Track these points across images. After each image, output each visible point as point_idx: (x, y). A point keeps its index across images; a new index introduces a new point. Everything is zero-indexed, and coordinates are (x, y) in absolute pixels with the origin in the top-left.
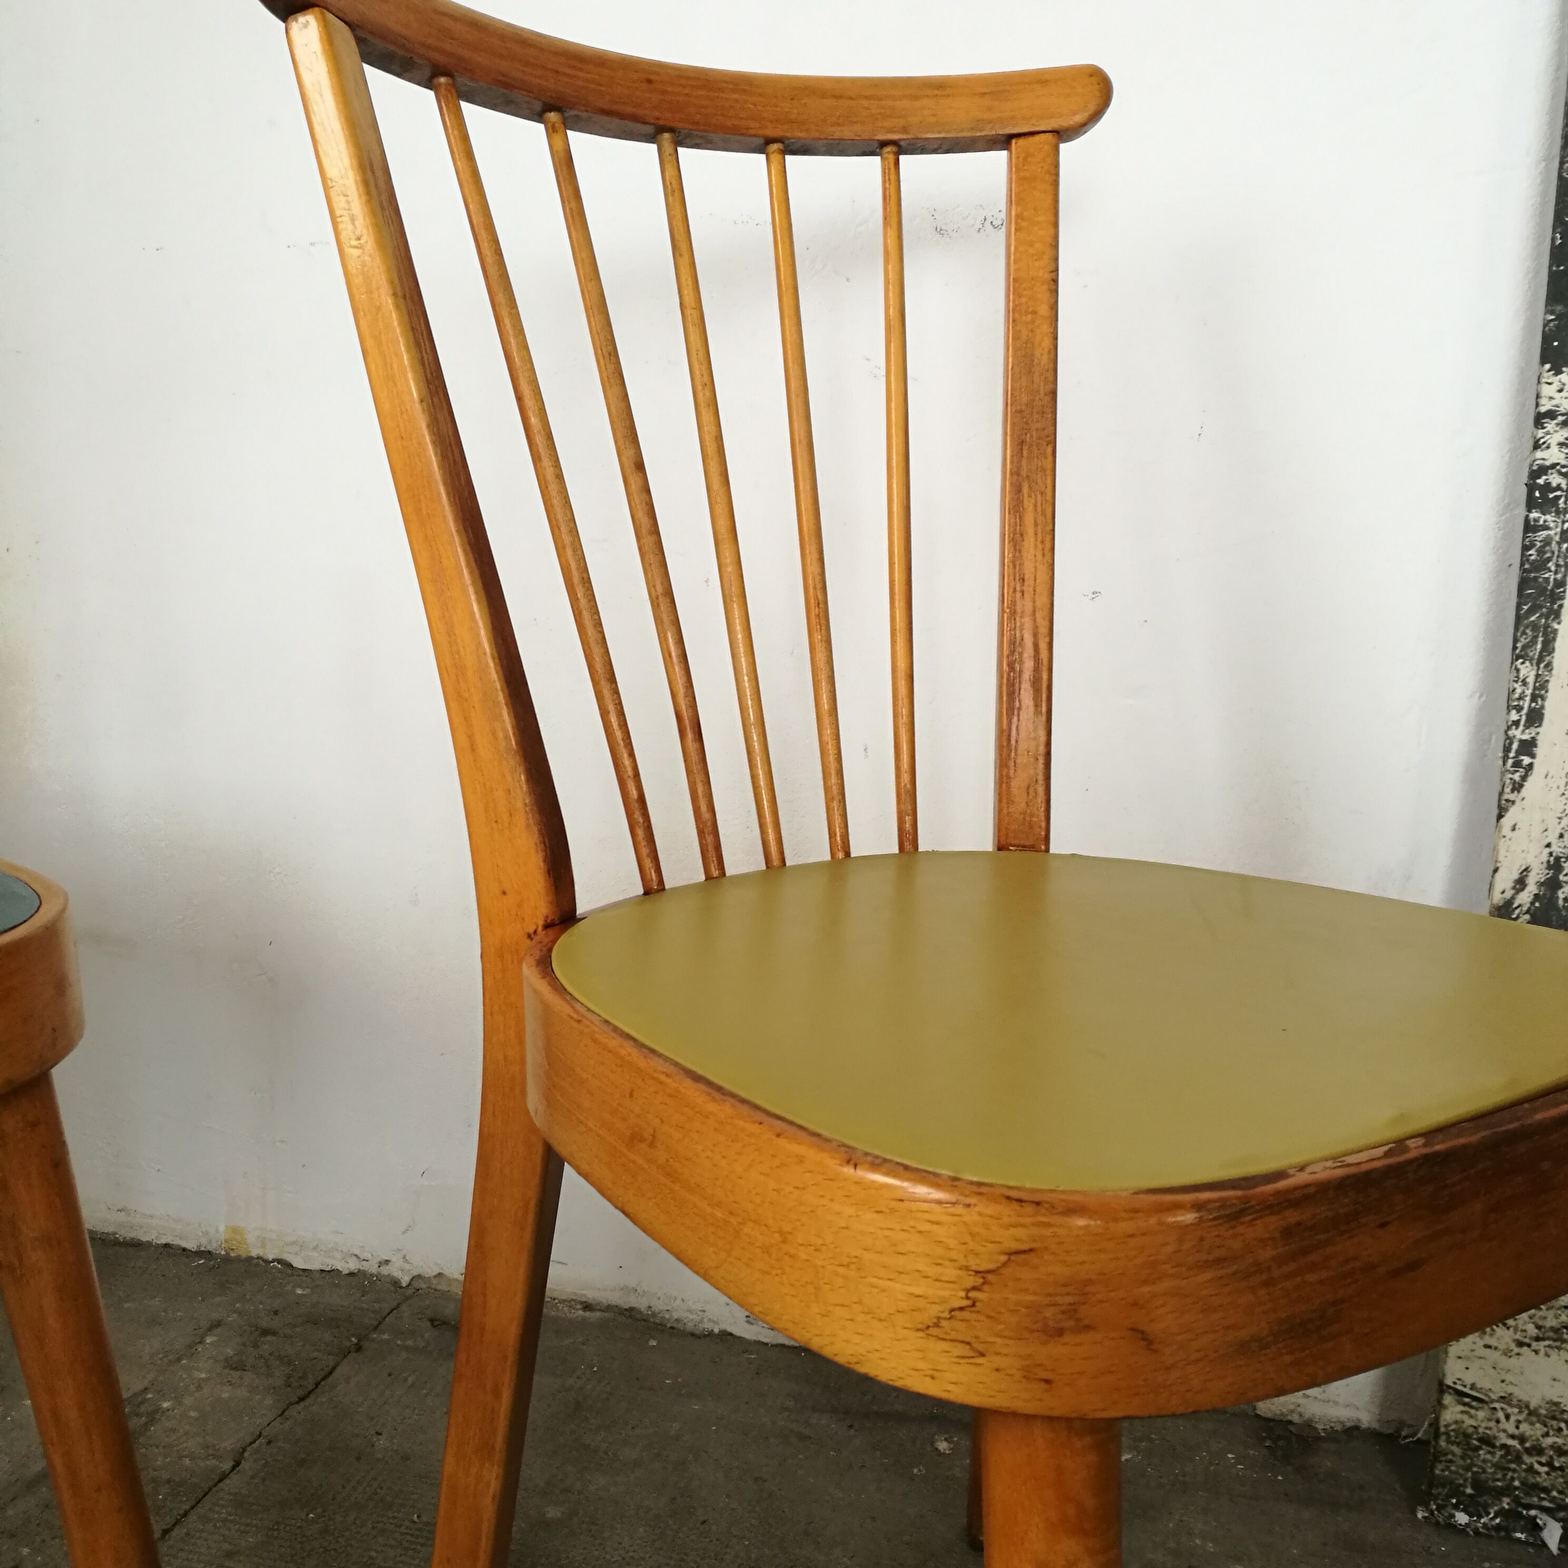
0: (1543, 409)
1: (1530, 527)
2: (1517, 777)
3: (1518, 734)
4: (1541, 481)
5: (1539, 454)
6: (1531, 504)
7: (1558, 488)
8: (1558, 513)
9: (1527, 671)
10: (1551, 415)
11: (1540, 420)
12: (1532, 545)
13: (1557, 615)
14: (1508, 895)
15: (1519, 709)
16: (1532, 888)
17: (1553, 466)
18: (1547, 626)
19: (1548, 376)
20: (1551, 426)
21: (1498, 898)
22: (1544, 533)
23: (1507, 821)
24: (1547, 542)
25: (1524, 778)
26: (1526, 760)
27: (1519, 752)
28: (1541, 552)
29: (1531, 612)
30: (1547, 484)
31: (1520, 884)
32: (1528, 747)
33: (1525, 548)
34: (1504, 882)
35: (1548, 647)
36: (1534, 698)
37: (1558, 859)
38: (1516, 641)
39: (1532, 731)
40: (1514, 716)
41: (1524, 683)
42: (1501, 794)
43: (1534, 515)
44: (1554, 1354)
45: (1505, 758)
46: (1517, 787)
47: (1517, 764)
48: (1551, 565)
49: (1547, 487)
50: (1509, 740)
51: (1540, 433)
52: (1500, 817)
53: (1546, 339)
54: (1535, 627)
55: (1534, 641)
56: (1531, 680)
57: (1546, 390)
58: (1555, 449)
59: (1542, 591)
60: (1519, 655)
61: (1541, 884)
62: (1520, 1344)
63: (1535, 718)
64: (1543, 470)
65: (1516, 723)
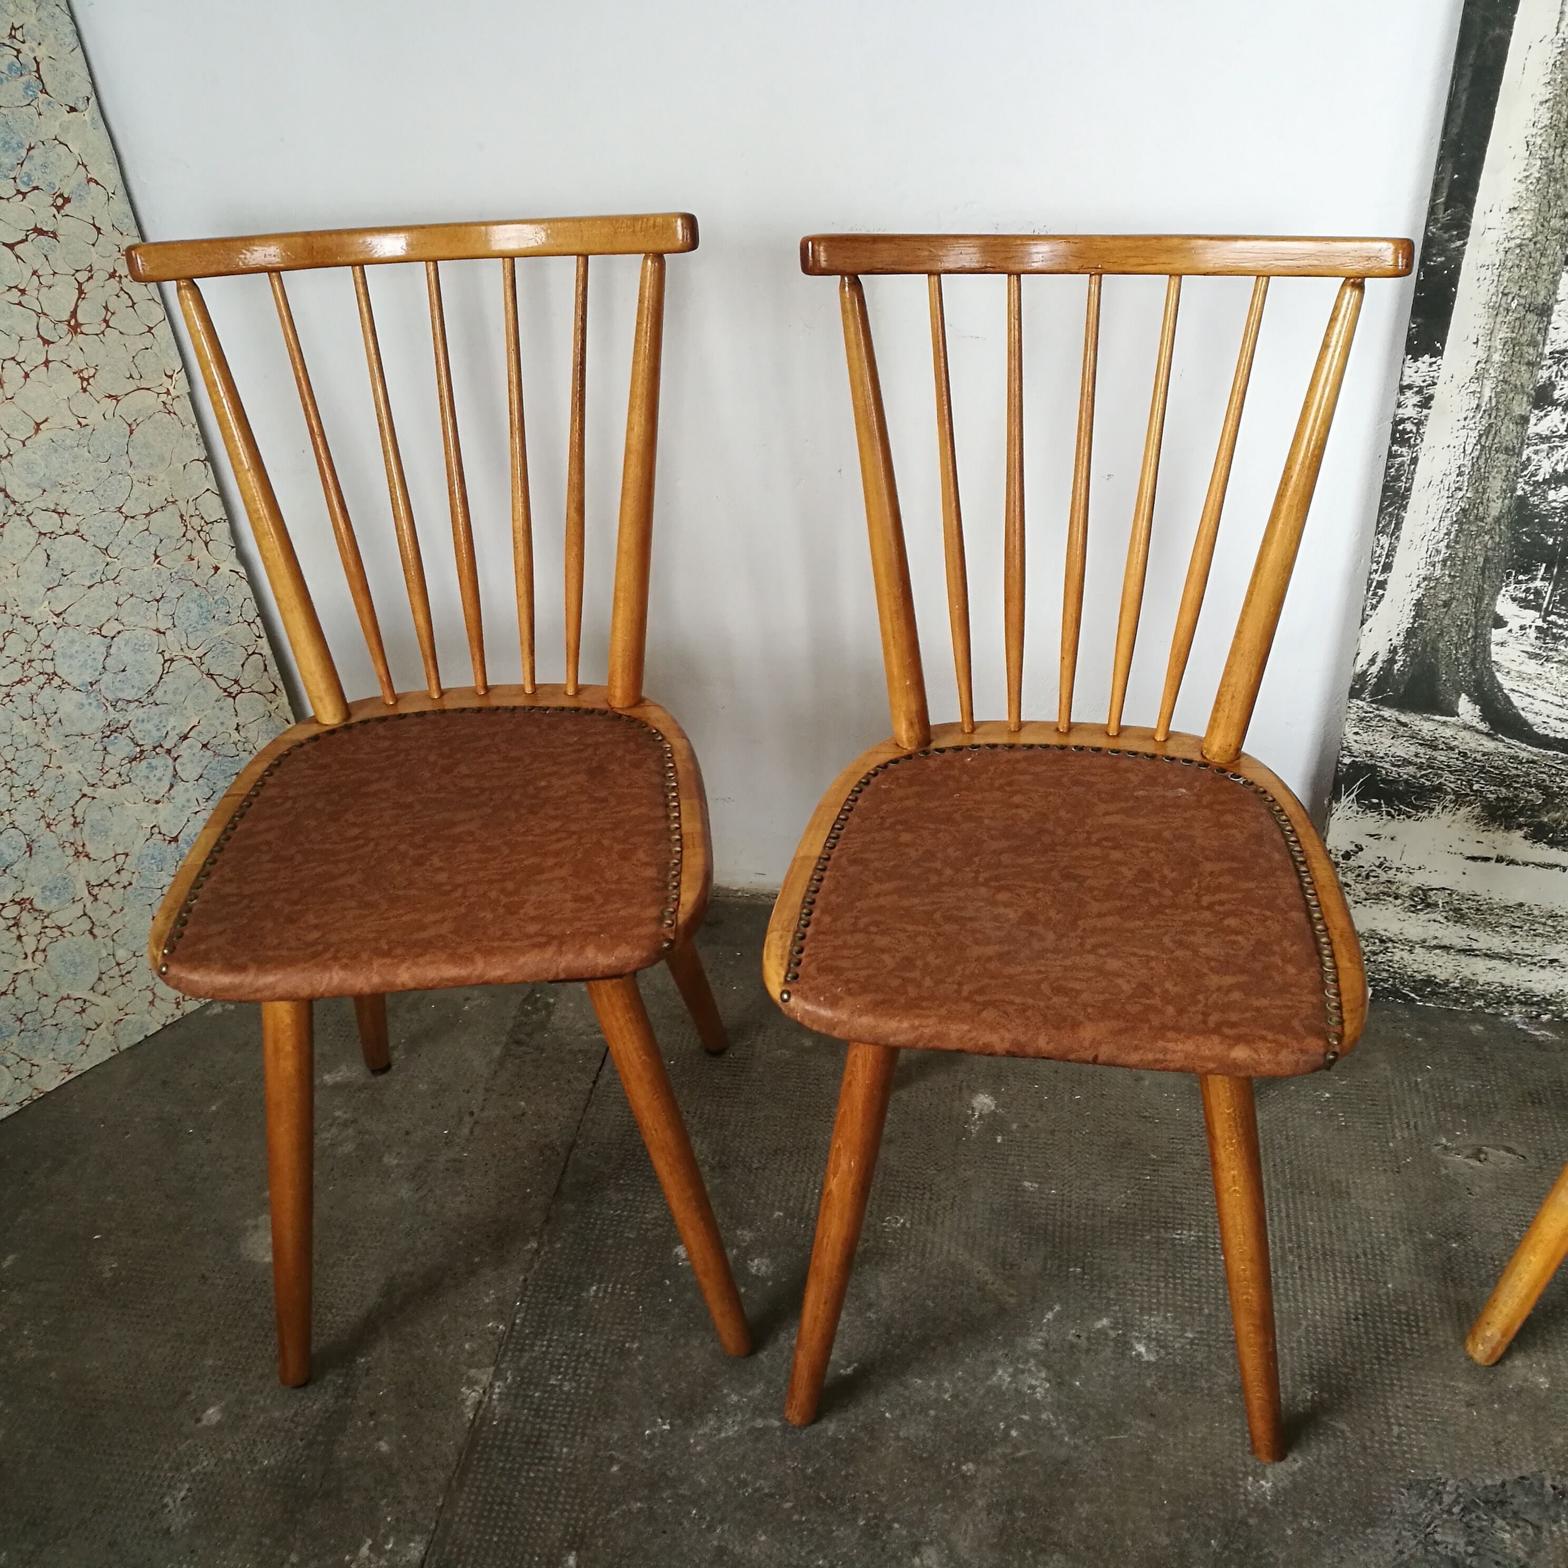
0: (1405, 383)
1: (1391, 455)
2: (1374, 602)
3: (1377, 577)
4: (1400, 428)
5: (1400, 411)
6: (1394, 441)
7: (1411, 432)
8: (1410, 447)
9: (1385, 540)
10: (1410, 387)
11: (1402, 389)
12: (1393, 466)
13: (1405, 507)
14: (1365, 668)
15: (1378, 562)
16: (1379, 664)
17: (1409, 418)
18: (1398, 515)
19: (1409, 363)
20: (1409, 393)
21: (1358, 669)
22: (1400, 459)
23: (1366, 627)
24: (1402, 464)
25: (1378, 602)
26: (1380, 592)
27: (1376, 588)
28: (1397, 470)
29: (1389, 506)
30: (1404, 429)
31: (1372, 661)
32: (1382, 585)
33: (1388, 468)
34: (1363, 661)
35: (1398, 527)
36: (1387, 556)
37: (1395, 648)
38: (1378, 522)
39: (1386, 575)
40: (1375, 567)
41: (1382, 547)
42: (1364, 610)
43: (1395, 448)
44: (1374, 906)
45: (1368, 590)
46: (1374, 607)
47: (1375, 594)
48: (1403, 478)
49: (1404, 431)
50: (1370, 581)
51: (1402, 398)
52: (1362, 624)
53: (1409, 339)
54: (1391, 515)
55: (1390, 522)
56: (1386, 546)
57: (1407, 372)
58: (1410, 408)
59: (1397, 493)
60: (1380, 532)
61: (1384, 662)
62: (1356, 902)
63: (1387, 567)
64: (1402, 421)
65: (1376, 571)
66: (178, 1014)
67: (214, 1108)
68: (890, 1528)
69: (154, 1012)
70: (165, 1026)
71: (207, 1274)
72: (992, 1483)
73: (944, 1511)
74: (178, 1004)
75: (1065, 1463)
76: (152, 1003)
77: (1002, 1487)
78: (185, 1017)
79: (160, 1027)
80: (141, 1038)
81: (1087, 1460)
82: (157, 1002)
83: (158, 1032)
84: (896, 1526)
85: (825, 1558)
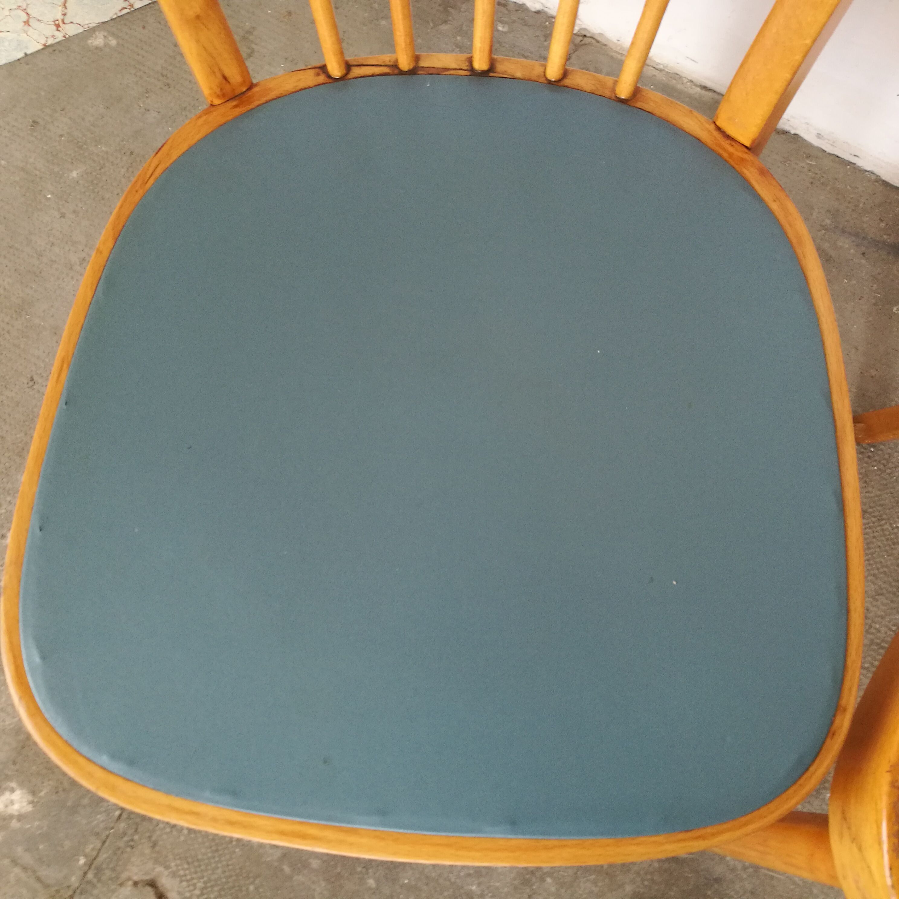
66: (60, 37)
67: (74, 174)
68: (543, 880)
69: (30, 31)
70: (46, 47)
71: (35, 378)
72: (646, 874)
73: (595, 883)
74: (58, 26)
75: (718, 880)
76: (27, 23)
77: (653, 880)
78: (67, 39)
79: (40, 47)
80: (20, 55)
81: (737, 887)
82: (32, 22)
83: (38, 51)
84: (549, 880)
85: (479, 884)
